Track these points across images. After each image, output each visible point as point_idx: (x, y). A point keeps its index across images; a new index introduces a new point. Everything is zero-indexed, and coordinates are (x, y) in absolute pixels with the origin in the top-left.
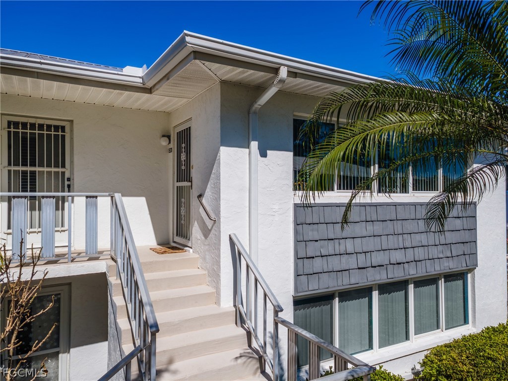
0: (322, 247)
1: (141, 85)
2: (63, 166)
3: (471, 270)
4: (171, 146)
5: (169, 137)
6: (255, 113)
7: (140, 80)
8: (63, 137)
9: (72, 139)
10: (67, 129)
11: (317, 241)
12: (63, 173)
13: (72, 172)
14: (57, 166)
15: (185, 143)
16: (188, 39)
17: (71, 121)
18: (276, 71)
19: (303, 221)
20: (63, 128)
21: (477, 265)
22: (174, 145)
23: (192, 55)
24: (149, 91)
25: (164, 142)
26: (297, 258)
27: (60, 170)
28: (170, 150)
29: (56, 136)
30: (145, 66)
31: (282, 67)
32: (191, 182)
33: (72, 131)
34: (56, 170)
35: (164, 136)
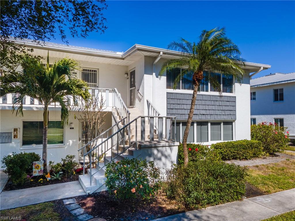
0: (175, 106)
1: (121, 58)
2: (96, 83)
3: (234, 121)
4: (128, 77)
5: (127, 74)
6: (154, 65)
7: (121, 56)
8: (96, 73)
9: (98, 74)
11: (174, 104)
13: (98, 85)
15: (133, 75)
16: (136, 46)
17: (98, 69)
18: (159, 53)
19: (169, 98)
20: (96, 71)
21: (236, 119)
22: (129, 76)
23: (137, 50)
24: (123, 59)
25: (126, 76)
26: (168, 109)
27: (95, 84)
28: (128, 78)
29: (94, 73)
30: (123, 52)
31: (161, 52)
32: (135, 87)
33: (98, 72)
34: (94, 84)
35: (126, 74)
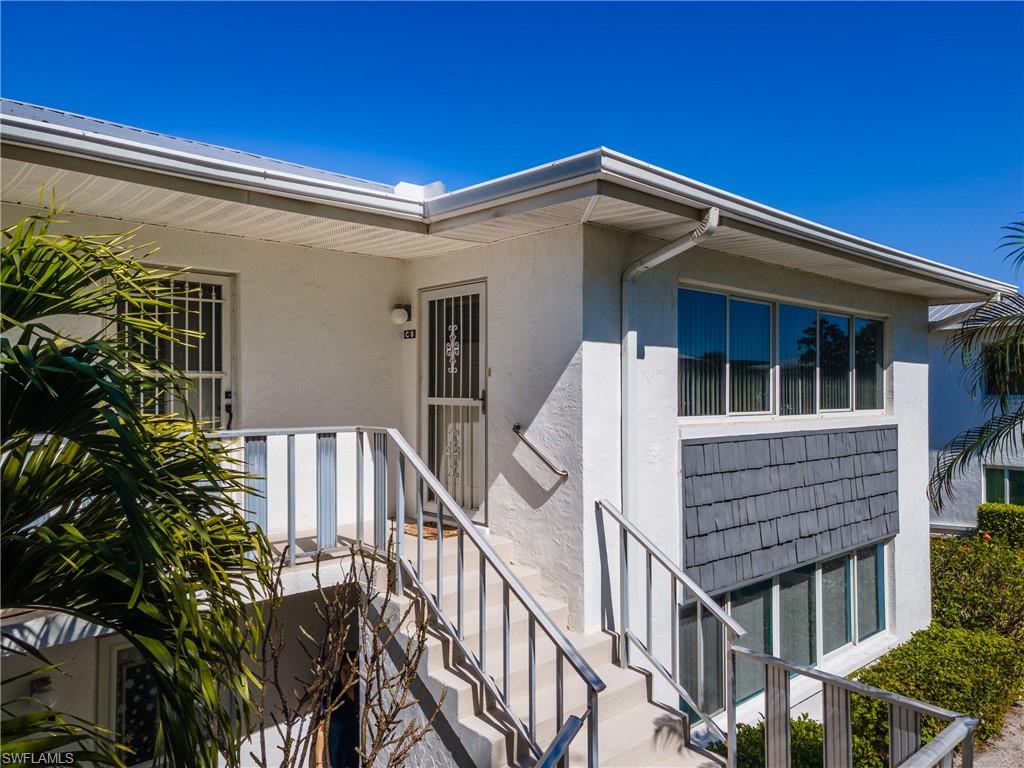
0: (717, 515)
2: (219, 368)
3: (889, 539)
5: (408, 308)
7: (420, 210)
8: (219, 306)
9: (234, 312)
10: (226, 292)
11: (710, 505)
12: (218, 381)
13: (235, 380)
14: (207, 368)
15: (457, 322)
16: (605, 161)
17: (233, 276)
18: (700, 214)
20: (218, 289)
21: (898, 531)
22: (418, 325)
23: (595, 186)
24: (427, 227)
25: (399, 318)
26: (687, 536)
27: (214, 375)
28: (409, 334)
29: (207, 307)
31: (714, 208)
32: (484, 399)
33: (234, 295)
34: (207, 375)
35: (398, 306)
